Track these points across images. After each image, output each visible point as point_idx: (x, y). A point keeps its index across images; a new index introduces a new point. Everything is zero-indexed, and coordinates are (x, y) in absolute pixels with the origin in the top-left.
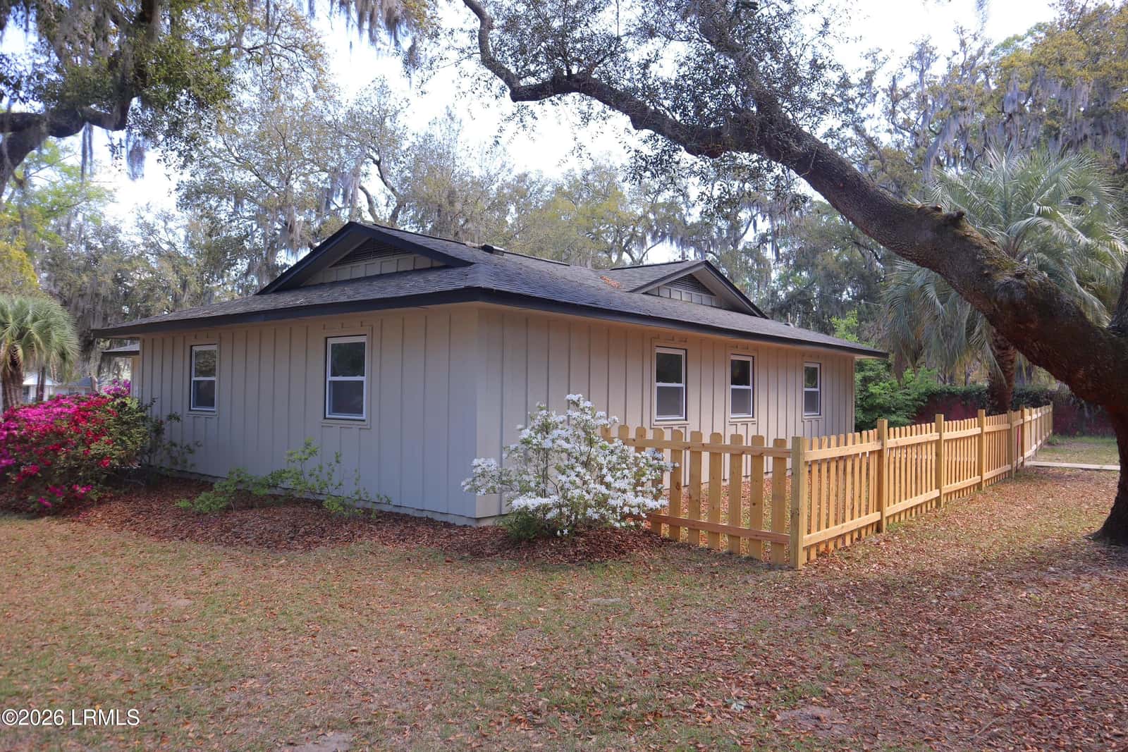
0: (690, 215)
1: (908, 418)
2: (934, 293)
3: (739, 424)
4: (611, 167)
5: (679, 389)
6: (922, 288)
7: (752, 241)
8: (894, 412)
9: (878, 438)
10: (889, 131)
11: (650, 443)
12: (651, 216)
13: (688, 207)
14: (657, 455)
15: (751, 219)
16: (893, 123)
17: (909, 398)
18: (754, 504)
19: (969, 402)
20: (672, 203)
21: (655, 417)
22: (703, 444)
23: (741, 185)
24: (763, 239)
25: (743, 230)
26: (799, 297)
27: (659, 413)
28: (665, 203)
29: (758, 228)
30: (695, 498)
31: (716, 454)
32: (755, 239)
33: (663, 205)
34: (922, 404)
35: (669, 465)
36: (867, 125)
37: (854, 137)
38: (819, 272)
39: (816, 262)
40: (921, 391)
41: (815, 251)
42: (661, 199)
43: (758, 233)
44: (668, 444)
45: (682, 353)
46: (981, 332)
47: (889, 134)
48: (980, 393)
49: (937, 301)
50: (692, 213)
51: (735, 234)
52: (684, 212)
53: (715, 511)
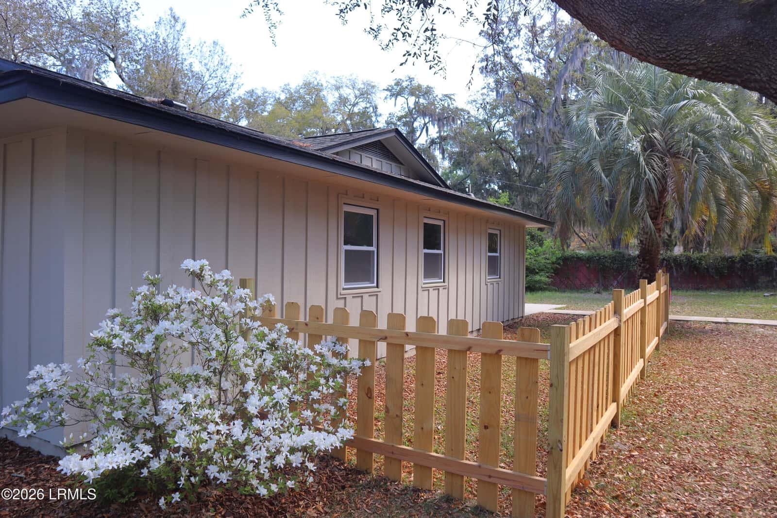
0: (378, 121)
1: (548, 277)
2: (599, 167)
3: (431, 290)
4: (318, 84)
5: (370, 253)
6: (589, 163)
7: (425, 143)
8: (537, 273)
9: (615, 313)
10: (529, 60)
11: (329, 330)
12: (348, 122)
13: (376, 115)
14: (338, 348)
15: (424, 126)
16: (532, 53)
17: (548, 261)
18: (486, 427)
19: (591, 265)
20: (364, 113)
21: (343, 284)
22: (407, 334)
23: (417, 100)
24: (433, 142)
25: (418, 134)
26: (459, 186)
27: (347, 280)
28: (359, 112)
29: (429, 133)
30: (393, 411)
31: (426, 348)
32: (426, 141)
33: (357, 114)
34: (557, 266)
35: (356, 364)
36: (514, 52)
37: (503, 62)
38: (474, 167)
39: (472, 159)
40: (558, 257)
41: (472, 152)
42: (356, 110)
43: (429, 137)
44: (354, 332)
45: (373, 213)
46: (642, 203)
47: (528, 62)
48: (600, 258)
49: (603, 175)
50: (379, 120)
51: (412, 137)
52: (374, 119)
53: (424, 434)
